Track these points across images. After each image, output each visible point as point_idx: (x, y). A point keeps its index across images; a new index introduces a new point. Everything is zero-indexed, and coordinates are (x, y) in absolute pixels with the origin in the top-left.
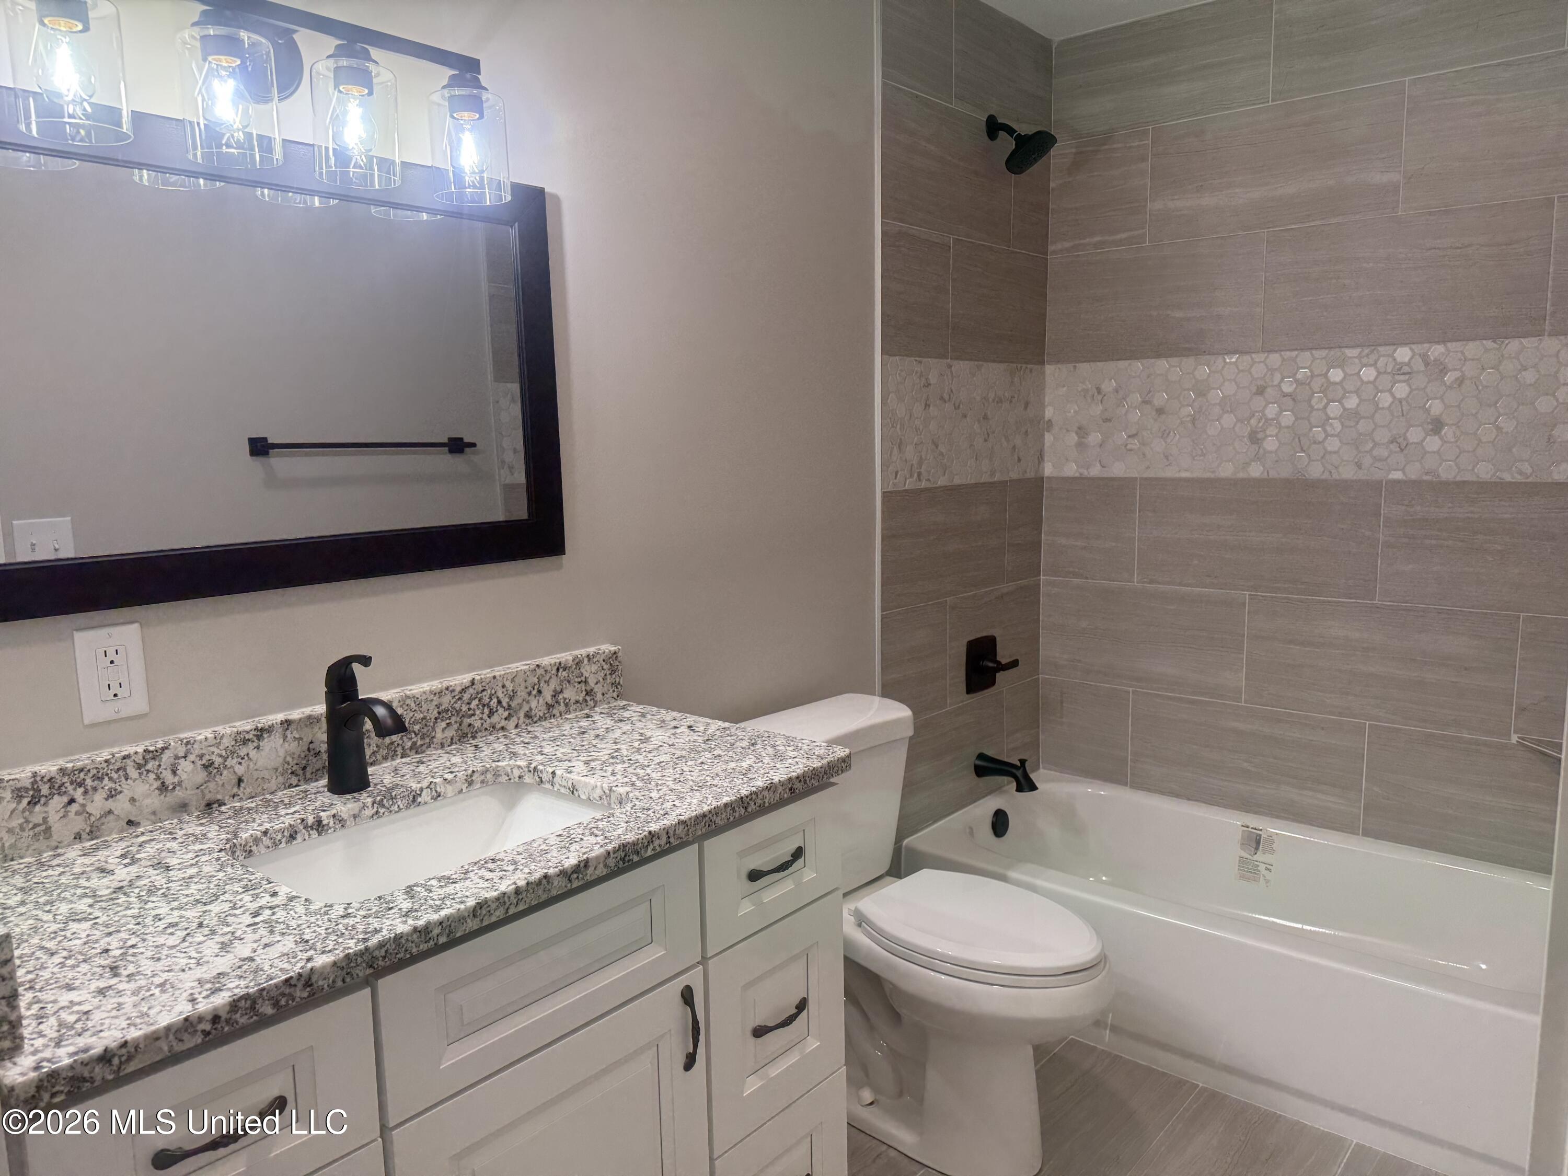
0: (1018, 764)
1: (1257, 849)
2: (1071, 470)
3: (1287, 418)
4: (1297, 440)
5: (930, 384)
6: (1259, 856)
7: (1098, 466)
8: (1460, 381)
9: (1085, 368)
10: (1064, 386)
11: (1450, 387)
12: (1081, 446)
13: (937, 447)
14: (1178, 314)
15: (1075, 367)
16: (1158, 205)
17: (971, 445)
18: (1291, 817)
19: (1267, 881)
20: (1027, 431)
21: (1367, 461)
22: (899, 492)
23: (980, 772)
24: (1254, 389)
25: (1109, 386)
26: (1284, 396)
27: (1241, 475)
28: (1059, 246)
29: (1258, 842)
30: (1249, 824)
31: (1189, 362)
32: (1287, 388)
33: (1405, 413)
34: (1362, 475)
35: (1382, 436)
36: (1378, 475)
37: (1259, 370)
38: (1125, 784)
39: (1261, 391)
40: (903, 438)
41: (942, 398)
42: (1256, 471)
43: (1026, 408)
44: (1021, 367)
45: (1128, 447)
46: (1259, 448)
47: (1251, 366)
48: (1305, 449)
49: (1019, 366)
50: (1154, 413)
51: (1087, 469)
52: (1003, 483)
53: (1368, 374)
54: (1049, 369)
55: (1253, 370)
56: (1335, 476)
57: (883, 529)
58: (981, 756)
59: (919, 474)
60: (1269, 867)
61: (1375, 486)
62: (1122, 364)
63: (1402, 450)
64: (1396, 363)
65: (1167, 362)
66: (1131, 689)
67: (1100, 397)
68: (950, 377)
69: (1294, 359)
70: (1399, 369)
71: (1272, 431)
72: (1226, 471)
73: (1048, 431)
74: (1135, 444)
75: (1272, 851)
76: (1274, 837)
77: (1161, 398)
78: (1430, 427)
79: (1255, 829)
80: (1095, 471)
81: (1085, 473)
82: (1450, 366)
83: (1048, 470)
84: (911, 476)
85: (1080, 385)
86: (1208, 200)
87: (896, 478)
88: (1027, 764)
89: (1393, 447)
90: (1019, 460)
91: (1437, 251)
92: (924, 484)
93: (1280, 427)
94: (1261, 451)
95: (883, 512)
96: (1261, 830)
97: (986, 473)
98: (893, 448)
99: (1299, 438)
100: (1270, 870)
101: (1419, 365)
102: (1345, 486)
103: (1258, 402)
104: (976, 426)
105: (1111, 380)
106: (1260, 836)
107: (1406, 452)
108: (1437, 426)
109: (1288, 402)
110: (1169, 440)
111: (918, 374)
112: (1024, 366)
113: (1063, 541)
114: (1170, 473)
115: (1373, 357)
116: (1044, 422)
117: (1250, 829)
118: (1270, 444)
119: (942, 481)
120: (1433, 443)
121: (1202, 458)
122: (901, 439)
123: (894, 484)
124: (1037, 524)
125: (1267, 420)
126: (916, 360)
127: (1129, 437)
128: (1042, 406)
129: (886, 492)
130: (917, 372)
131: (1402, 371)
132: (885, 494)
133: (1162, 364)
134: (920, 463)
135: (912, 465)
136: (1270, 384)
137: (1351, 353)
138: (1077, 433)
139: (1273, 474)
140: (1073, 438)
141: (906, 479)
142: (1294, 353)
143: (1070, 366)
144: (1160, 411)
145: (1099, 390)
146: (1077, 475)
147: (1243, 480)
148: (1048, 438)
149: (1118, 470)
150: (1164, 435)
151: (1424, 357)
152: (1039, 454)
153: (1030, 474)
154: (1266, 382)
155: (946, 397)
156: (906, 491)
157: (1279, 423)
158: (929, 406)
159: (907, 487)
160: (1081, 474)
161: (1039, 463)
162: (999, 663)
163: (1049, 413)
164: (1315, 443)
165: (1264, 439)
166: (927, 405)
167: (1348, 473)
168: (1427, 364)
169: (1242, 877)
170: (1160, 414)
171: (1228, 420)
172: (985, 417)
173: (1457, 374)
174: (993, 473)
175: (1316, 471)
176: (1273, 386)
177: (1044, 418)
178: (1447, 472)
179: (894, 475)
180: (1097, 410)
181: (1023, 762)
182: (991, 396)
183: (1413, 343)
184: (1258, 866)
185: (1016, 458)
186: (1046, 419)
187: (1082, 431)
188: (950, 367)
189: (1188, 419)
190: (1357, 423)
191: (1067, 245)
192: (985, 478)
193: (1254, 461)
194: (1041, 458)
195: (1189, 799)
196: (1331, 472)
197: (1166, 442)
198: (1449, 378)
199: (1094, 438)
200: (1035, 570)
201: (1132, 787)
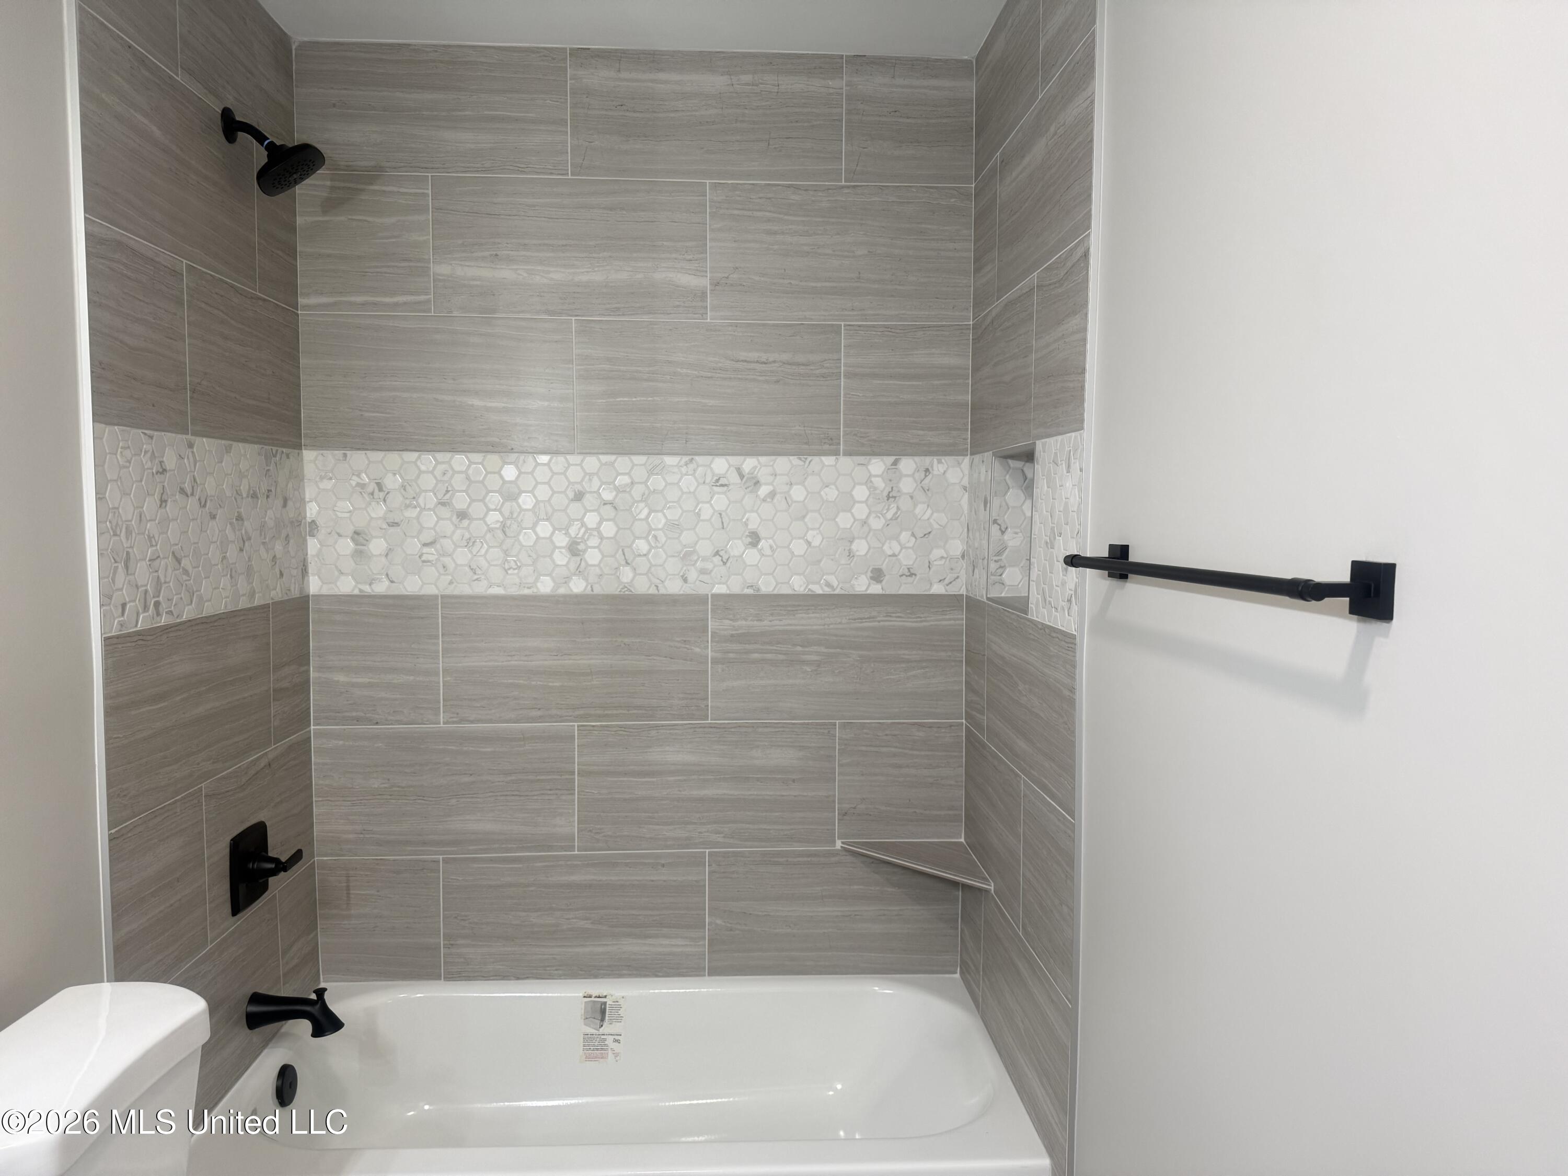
0: (314, 997)
1: (603, 1020)
2: (346, 586)
3: (608, 529)
4: (620, 552)
5: (165, 470)
6: (606, 1028)
7: (387, 583)
8: (772, 494)
9: (358, 459)
10: (331, 479)
11: (764, 500)
12: (360, 554)
13: (180, 563)
14: (476, 402)
15: (345, 455)
16: (443, 269)
17: (224, 558)
18: (635, 972)
19: (616, 1055)
20: (288, 536)
21: (693, 575)
22: (129, 635)
23: (254, 1021)
24: (571, 495)
25: (392, 482)
26: (605, 504)
27: (562, 591)
28: (313, 300)
29: (603, 1012)
30: (590, 992)
31: (493, 460)
32: (608, 496)
33: (725, 527)
34: (687, 589)
35: (705, 549)
36: (702, 590)
37: (574, 474)
38: (438, 977)
39: (579, 497)
40: (130, 550)
41: (182, 491)
42: (578, 586)
43: (285, 505)
44: (277, 451)
45: (424, 558)
46: (581, 560)
47: (567, 469)
48: (629, 562)
49: (274, 449)
50: (454, 518)
51: (370, 585)
52: (265, 607)
53: (688, 482)
54: (308, 455)
55: (569, 473)
56: (662, 591)
57: (106, 697)
58: (256, 998)
59: (157, 604)
60: (617, 1037)
61: (701, 600)
62: (411, 456)
63: (725, 563)
64: (714, 475)
65: (467, 457)
66: (441, 857)
67: (382, 495)
68: (191, 459)
69: (612, 464)
70: (717, 481)
71: (593, 542)
72: (545, 586)
73: (313, 535)
74: (431, 553)
75: (619, 1019)
76: (621, 1002)
77: (461, 501)
78: (749, 540)
79: (599, 997)
80: (381, 587)
81: (367, 589)
82: (762, 480)
83: (314, 586)
84: (146, 608)
85: (354, 478)
86: (505, 273)
87: (123, 614)
88: (327, 996)
89: (717, 560)
90: (281, 574)
91: (745, 364)
92: (164, 620)
93: (602, 538)
94: (583, 563)
95: (106, 670)
96: (605, 997)
97: (243, 595)
98: (116, 568)
99: (623, 550)
100: (617, 1041)
101: (734, 478)
102: (673, 601)
103: (575, 509)
104: (228, 530)
105: (395, 474)
106: (605, 1003)
107: (728, 564)
108: (754, 539)
109: (608, 511)
110: (475, 550)
111: (149, 454)
112: (280, 449)
113: (341, 678)
114: (480, 589)
115: (691, 466)
116: (305, 523)
117: (593, 999)
118: (593, 557)
119: (188, 613)
120: (752, 556)
121: (516, 571)
122: (128, 553)
123: (121, 625)
124: (303, 659)
125: (587, 529)
126: (145, 434)
127: (425, 545)
128: (303, 501)
129: (109, 638)
130: (146, 452)
131: (719, 483)
132: (109, 643)
133: (460, 460)
134: (158, 584)
135: (146, 592)
136: (588, 490)
137: (670, 460)
138: (353, 539)
139: (598, 590)
140: (347, 546)
141: (138, 614)
142: (613, 457)
143: (339, 453)
144: (462, 515)
145: (380, 486)
146: (356, 592)
147: (564, 596)
148: (313, 545)
149: (412, 586)
150: (470, 543)
151: (739, 471)
152: (302, 564)
153: (295, 593)
154: (583, 487)
155: (187, 487)
156: (138, 633)
157: (599, 533)
158: (166, 501)
159: (139, 627)
160: (361, 590)
161: (303, 577)
162: (276, 861)
163: (312, 511)
164: (640, 555)
165: (585, 551)
166: (163, 502)
167: (674, 587)
168: (742, 476)
169: (588, 1058)
170: (461, 520)
171: (544, 529)
172: (240, 518)
173: (771, 488)
174: (252, 594)
175: (642, 587)
176: (591, 492)
177: (305, 518)
178: (767, 586)
179: (120, 610)
180: (380, 510)
181: (320, 992)
182: (244, 489)
183: (729, 455)
184: (605, 1040)
185: (278, 573)
186: (309, 520)
187: (358, 536)
188: (191, 446)
189: (498, 525)
190: (680, 534)
191: (324, 300)
192: (243, 604)
193: (575, 575)
194: (304, 571)
195: (518, 979)
196: (657, 586)
197: (471, 552)
198: (763, 491)
199: (377, 546)
200: (303, 719)
201: (447, 979)
